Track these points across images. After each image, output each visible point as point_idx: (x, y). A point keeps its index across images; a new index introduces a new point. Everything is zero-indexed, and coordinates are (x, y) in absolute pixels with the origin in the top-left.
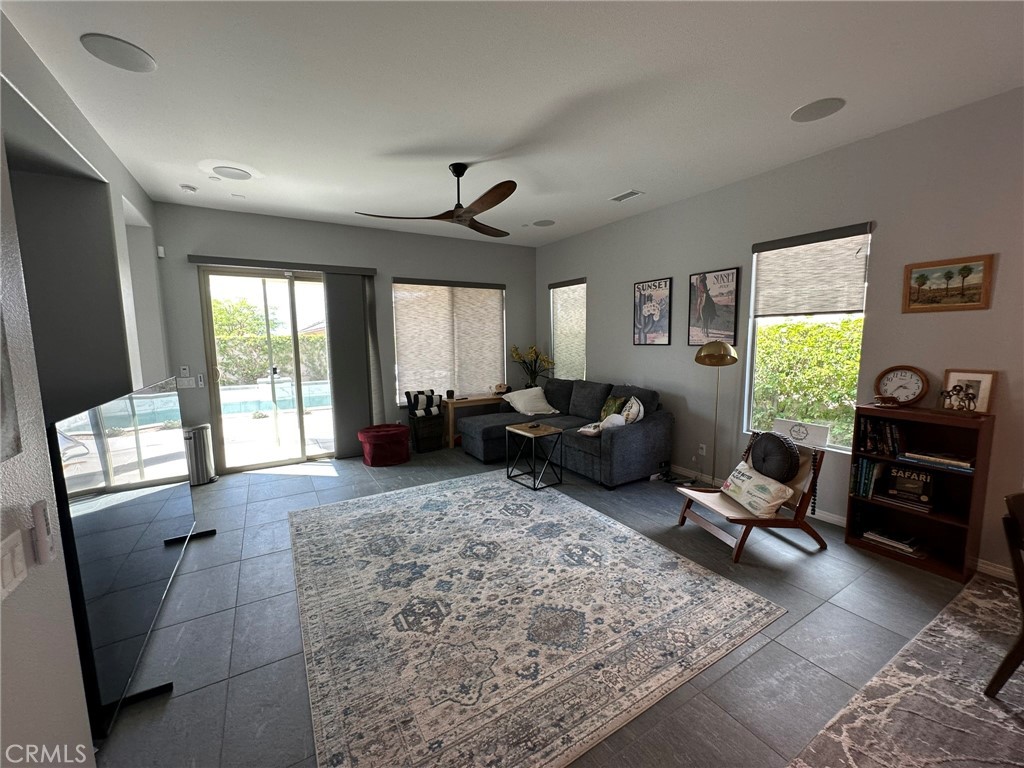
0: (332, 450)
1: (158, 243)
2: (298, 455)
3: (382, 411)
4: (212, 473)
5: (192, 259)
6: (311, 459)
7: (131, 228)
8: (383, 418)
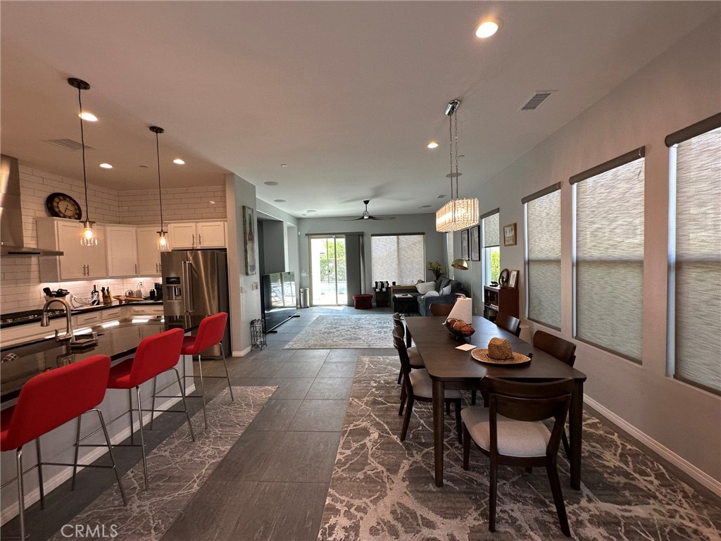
0: (346, 303)
1: (298, 231)
2: (335, 303)
3: (365, 289)
4: (308, 305)
5: (307, 235)
6: (339, 305)
7: (289, 228)
8: (365, 292)
